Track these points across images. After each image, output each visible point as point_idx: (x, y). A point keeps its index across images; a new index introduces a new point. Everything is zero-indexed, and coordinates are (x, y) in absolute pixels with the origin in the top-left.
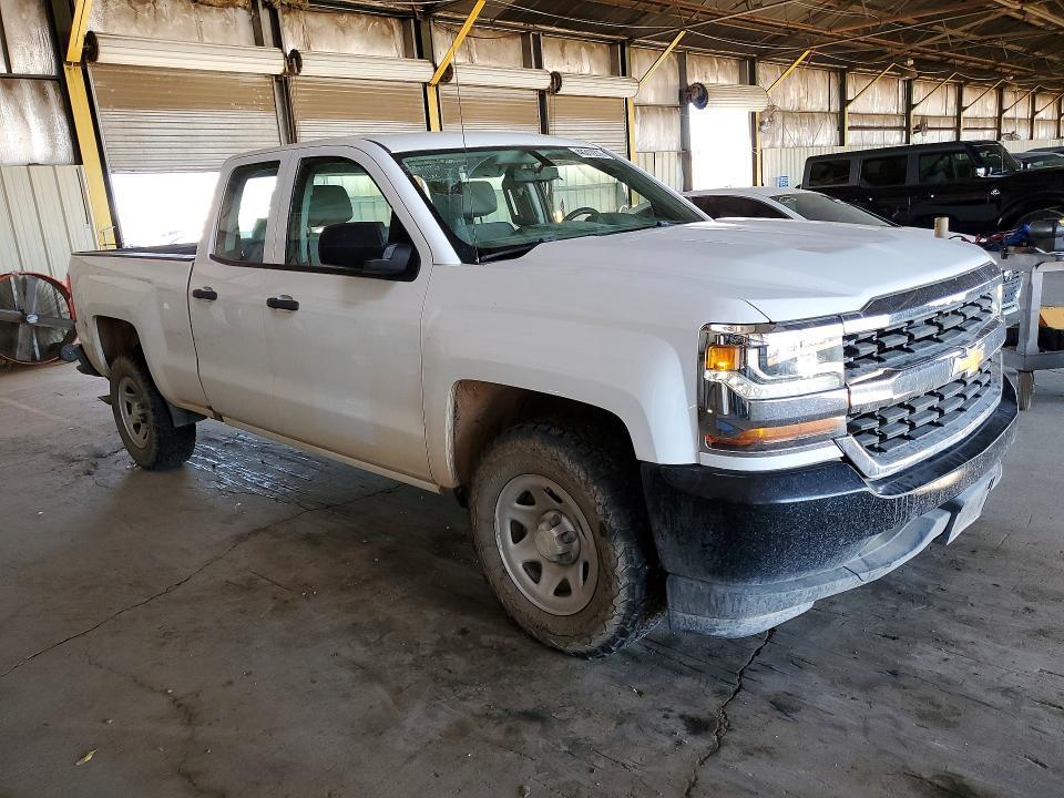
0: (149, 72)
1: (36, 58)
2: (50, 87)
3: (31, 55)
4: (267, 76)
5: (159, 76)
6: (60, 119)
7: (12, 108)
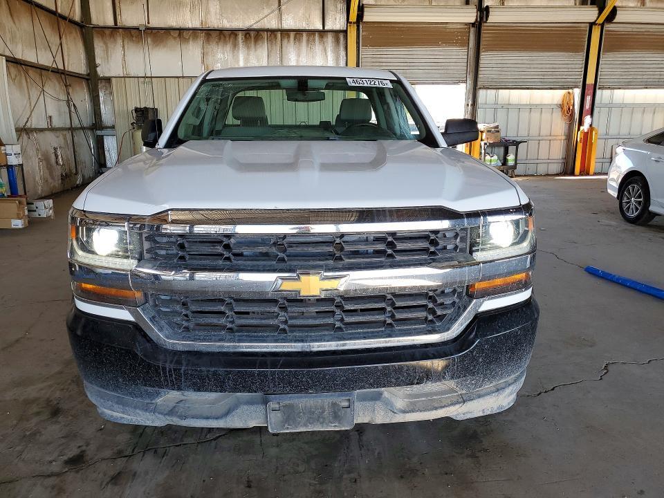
0: (393, 25)
1: (338, 20)
2: (341, 36)
3: (336, 19)
4: (466, 24)
5: (398, 27)
6: (343, 53)
7: (321, 47)
